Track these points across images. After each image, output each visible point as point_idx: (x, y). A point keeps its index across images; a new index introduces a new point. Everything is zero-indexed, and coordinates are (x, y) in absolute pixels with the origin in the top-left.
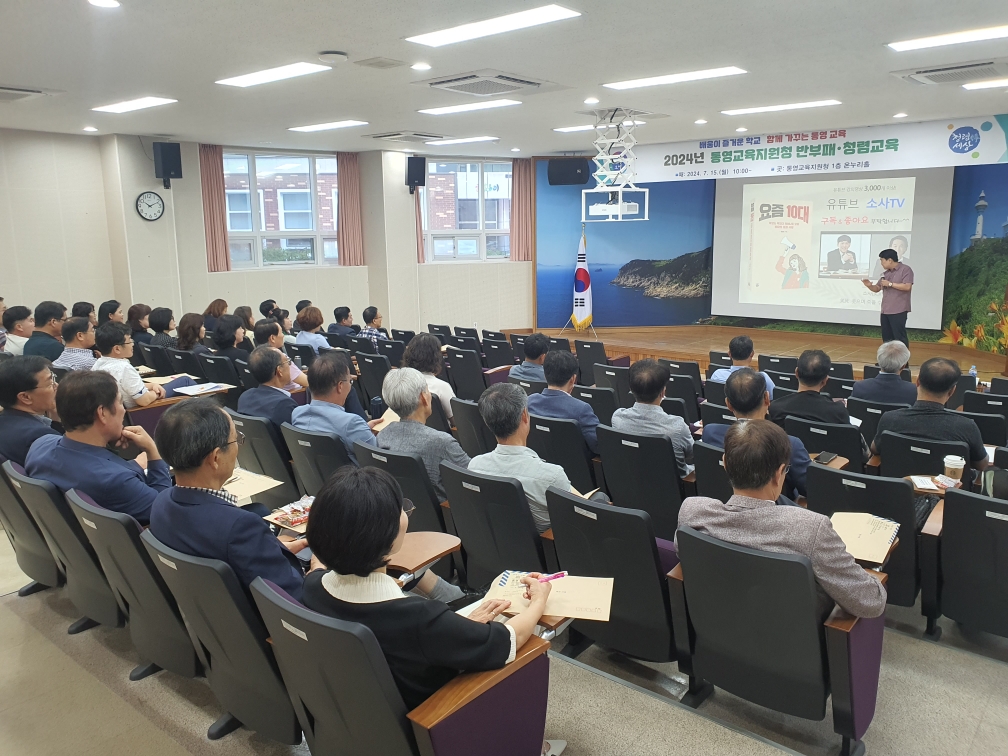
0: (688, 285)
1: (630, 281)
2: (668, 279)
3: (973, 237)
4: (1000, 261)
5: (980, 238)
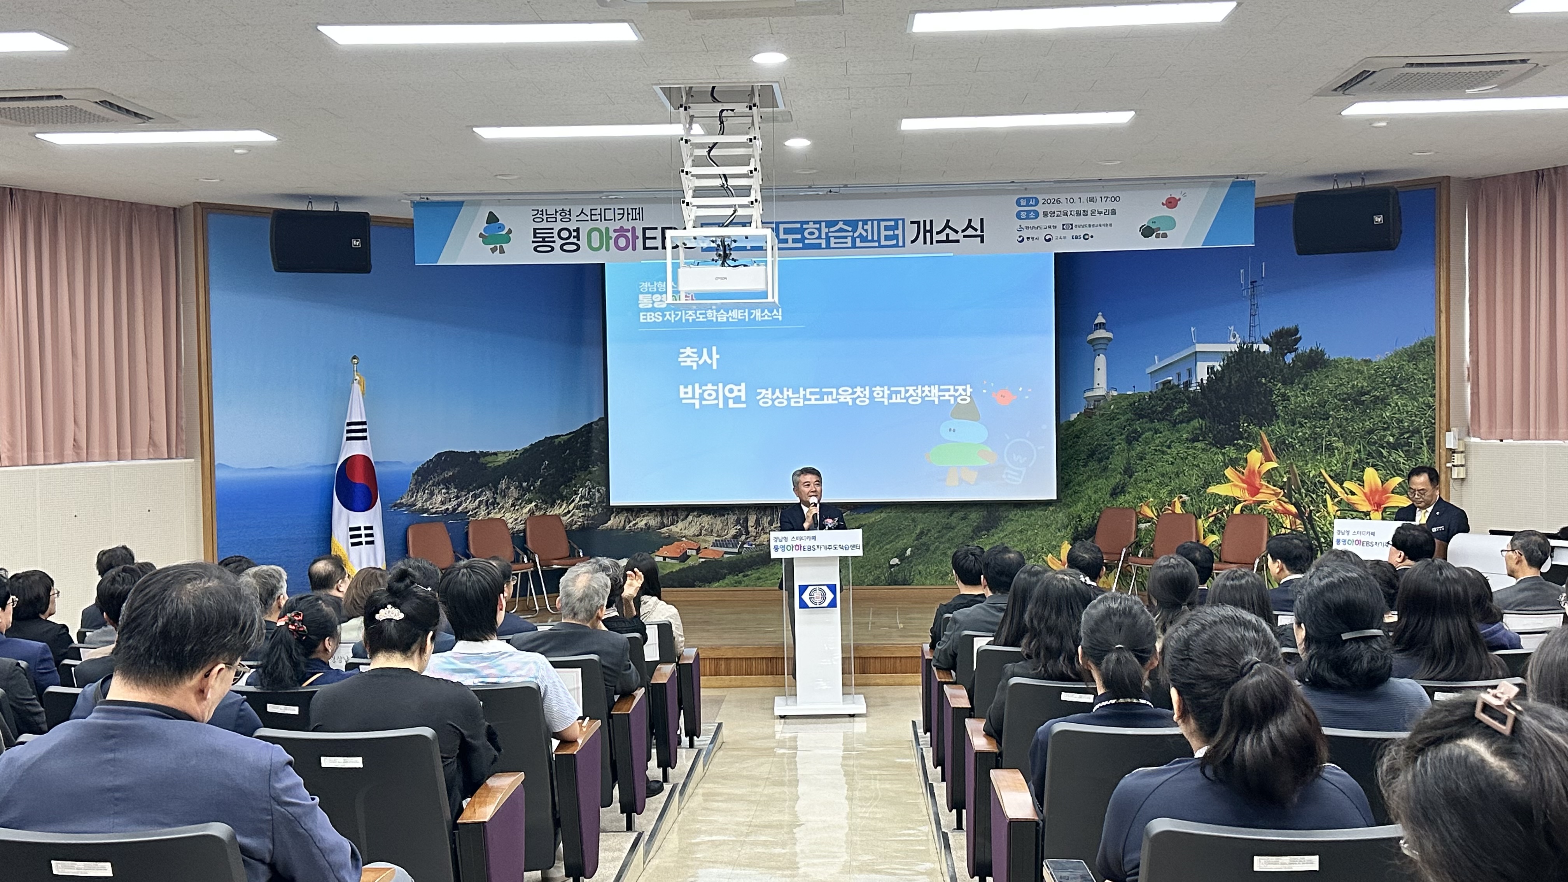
0: (553, 504)
1: (438, 501)
2: (514, 492)
3: (1090, 393)
4: (1150, 433)
5: (1104, 394)
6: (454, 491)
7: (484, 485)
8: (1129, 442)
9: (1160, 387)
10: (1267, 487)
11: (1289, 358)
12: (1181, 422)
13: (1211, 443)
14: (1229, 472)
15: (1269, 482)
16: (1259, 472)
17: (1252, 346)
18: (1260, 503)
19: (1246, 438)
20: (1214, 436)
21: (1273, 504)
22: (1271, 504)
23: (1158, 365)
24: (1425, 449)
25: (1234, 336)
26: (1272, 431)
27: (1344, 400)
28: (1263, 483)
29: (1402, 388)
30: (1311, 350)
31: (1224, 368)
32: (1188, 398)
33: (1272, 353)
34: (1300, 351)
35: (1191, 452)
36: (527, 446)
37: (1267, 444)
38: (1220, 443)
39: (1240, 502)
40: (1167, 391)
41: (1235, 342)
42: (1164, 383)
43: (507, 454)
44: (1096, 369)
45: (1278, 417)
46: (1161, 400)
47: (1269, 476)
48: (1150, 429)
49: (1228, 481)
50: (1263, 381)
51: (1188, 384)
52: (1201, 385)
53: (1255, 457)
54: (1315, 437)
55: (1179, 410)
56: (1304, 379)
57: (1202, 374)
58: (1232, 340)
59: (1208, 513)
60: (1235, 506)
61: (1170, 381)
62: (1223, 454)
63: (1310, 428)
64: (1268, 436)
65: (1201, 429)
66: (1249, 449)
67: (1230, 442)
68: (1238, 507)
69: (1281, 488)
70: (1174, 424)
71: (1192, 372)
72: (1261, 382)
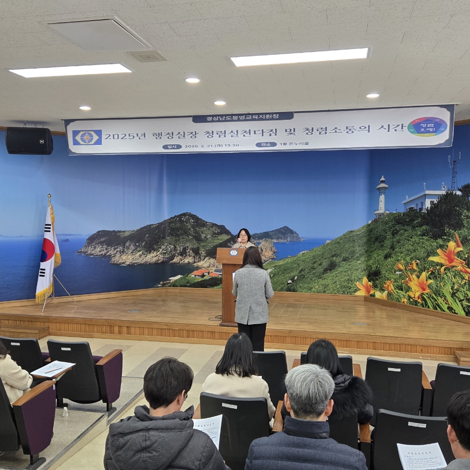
0: (150, 252)
1: (98, 250)
2: (132, 247)
3: (376, 212)
4: (403, 231)
5: (383, 212)
6: (105, 246)
7: (118, 244)
8: (393, 234)
9: (408, 210)
10: (457, 259)
12: (417, 227)
13: (431, 237)
14: (439, 251)
15: (458, 257)
16: (454, 252)
17: (453, 192)
18: (453, 267)
19: (448, 236)
20: (433, 234)
21: (460, 268)
22: (459, 267)
23: (408, 199)
25: (444, 187)
26: (461, 233)
28: (455, 257)
31: (438, 202)
32: (421, 215)
33: (462, 196)
35: (421, 241)
36: (139, 228)
37: (458, 239)
38: (435, 237)
39: (444, 265)
40: (411, 212)
41: (444, 190)
42: (410, 209)
43: (130, 232)
44: (380, 201)
45: (464, 226)
46: (408, 216)
47: (459, 254)
48: (403, 229)
49: (438, 255)
50: (458, 209)
51: (421, 209)
52: (427, 210)
53: (452, 244)
55: (417, 221)
57: (428, 204)
58: (443, 189)
59: (428, 269)
60: (441, 267)
61: (413, 208)
62: (437, 242)
64: (459, 235)
65: (426, 230)
66: (449, 241)
67: (440, 237)
68: (443, 268)
69: (464, 260)
70: (414, 227)
71: (422, 204)
72: (456, 209)
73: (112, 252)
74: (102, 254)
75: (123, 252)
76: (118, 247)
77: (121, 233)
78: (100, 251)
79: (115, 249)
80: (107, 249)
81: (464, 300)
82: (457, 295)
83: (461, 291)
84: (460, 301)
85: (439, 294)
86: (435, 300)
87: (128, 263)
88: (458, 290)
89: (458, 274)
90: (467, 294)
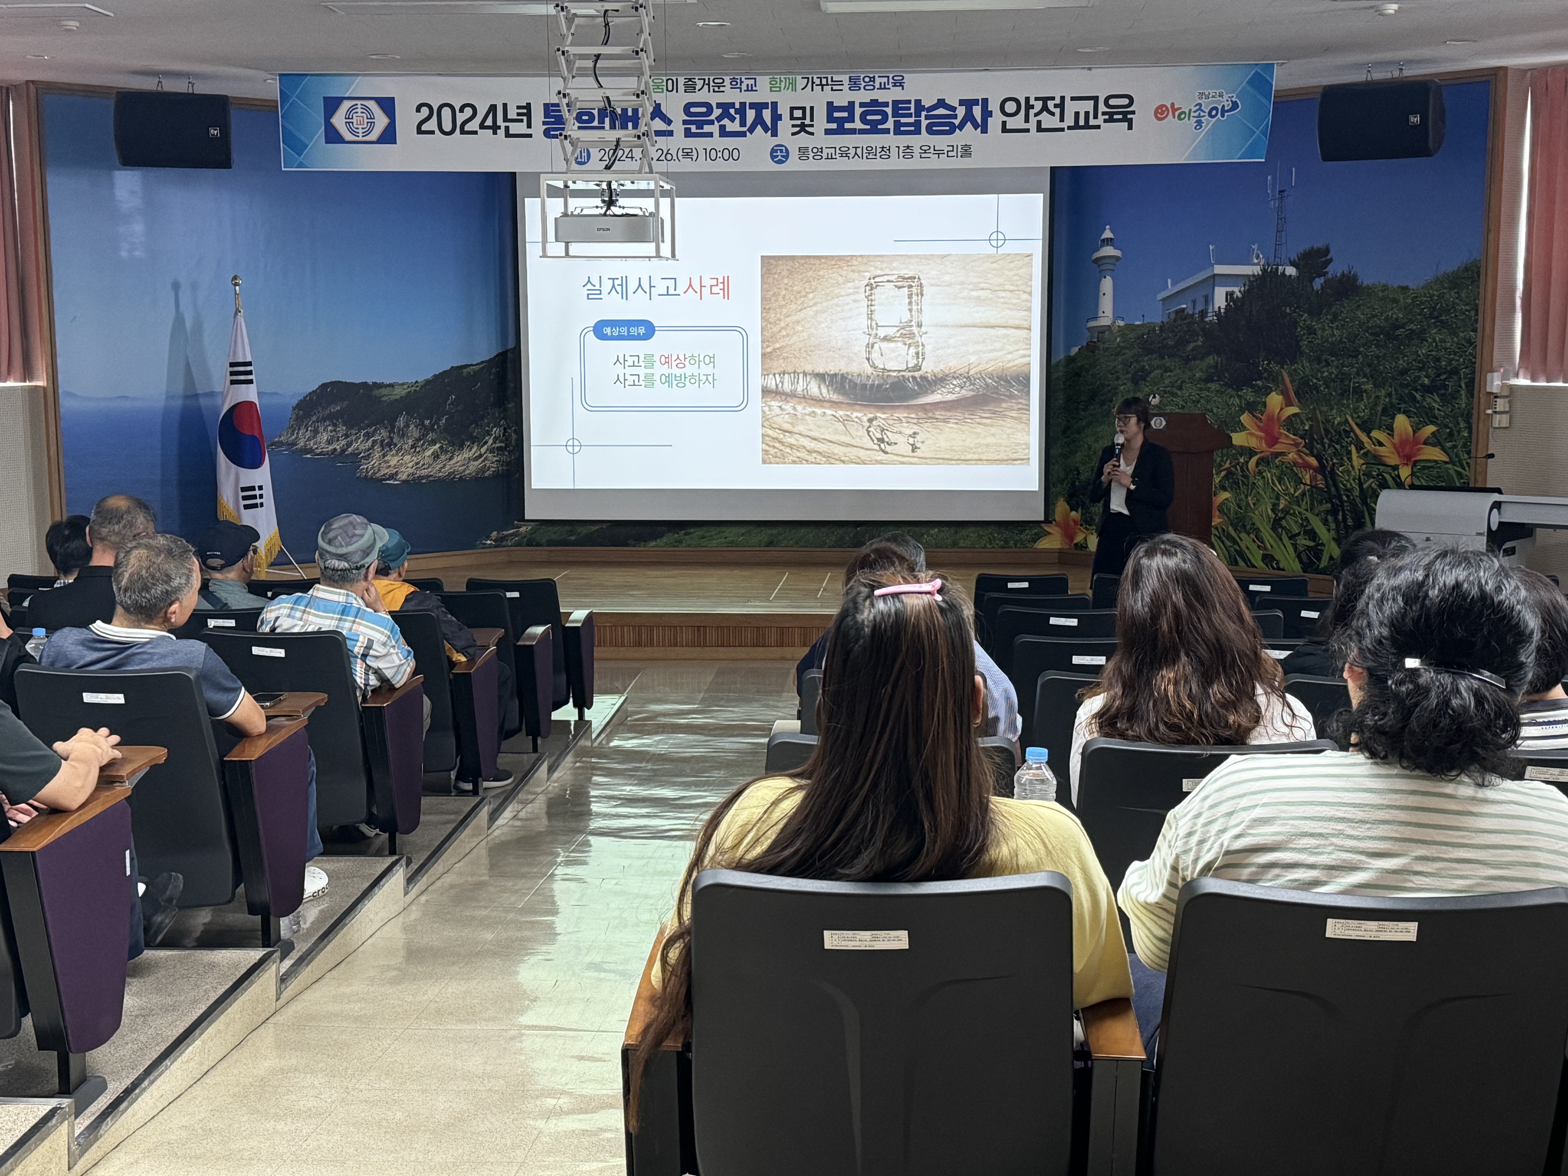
0: (461, 447)
1: (323, 440)
2: (414, 431)
3: (1092, 324)
4: (1160, 371)
5: (1109, 324)
6: (342, 429)
7: (378, 422)
9: (1173, 316)
10: (1287, 436)
11: (1318, 283)
12: (1194, 359)
13: (1226, 384)
14: (1245, 418)
15: (1288, 431)
16: (1279, 419)
17: (1277, 269)
18: (1277, 455)
19: (1266, 379)
20: (1231, 377)
21: (1292, 456)
22: (1290, 456)
23: (1171, 289)
24: (1463, 392)
25: (1258, 257)
26: (1295, 370)
27: (1376, 334)
28: (1282, 431)
29: (1441, 321)
30: (1343, 275)
31: (1244, 294)
32: (1203, 329)
33: (1298, 278)
34: (1330, 276)
35: (1204, 394)
36: (429, 376)
37: (1289, 385)
38: (1237, 384)
39: (1256, 453)
40: (1179, 322)
41: (1258, 264)
42: (1177, 312)
43: (405, 387)
44: (1101, 294)
45: (1301, 354)
46: (1172, 331)
47: (1290, 423)
48: (1159, 367)
49: (1243, 428)
50: (1288, 311)
51: (1203, 313)
52: (1218, 314)
53: (1275, 400)
54: (1343, 378)
55: (1192, 345)
56: (1333, 310)
57: (1220, 300)
58: (1256, 261)
59: (1220, 466)
60: (1250, 459)
61: (1184, 309)
62: (1240, 397)
63: (1337, 367)
64: (1290, 375)
65: (1216, 367)
66: (1268, 391)
67: (1248, 383)
68: (1254, 460)
69: (1302, 437)
70: (1187, 360)
71: (1208, 299)
72: (1285, 311)
73: (360, 445)
74: (335, 449)
75: (389, 445)
76: (375, 430)
77: (384, 391)
78: (329, 442)
79: (368, 436)
80: (347, 436)
81: (1299, 534)
82: (1284, 523)
83: (1294, 514)
84: (1290, 538)
85: (1244, 526)
86: (1235, 542)
87: (404, 477)
88: (1286, 512)
89: (1289, 472)
90: (1307, 519)
